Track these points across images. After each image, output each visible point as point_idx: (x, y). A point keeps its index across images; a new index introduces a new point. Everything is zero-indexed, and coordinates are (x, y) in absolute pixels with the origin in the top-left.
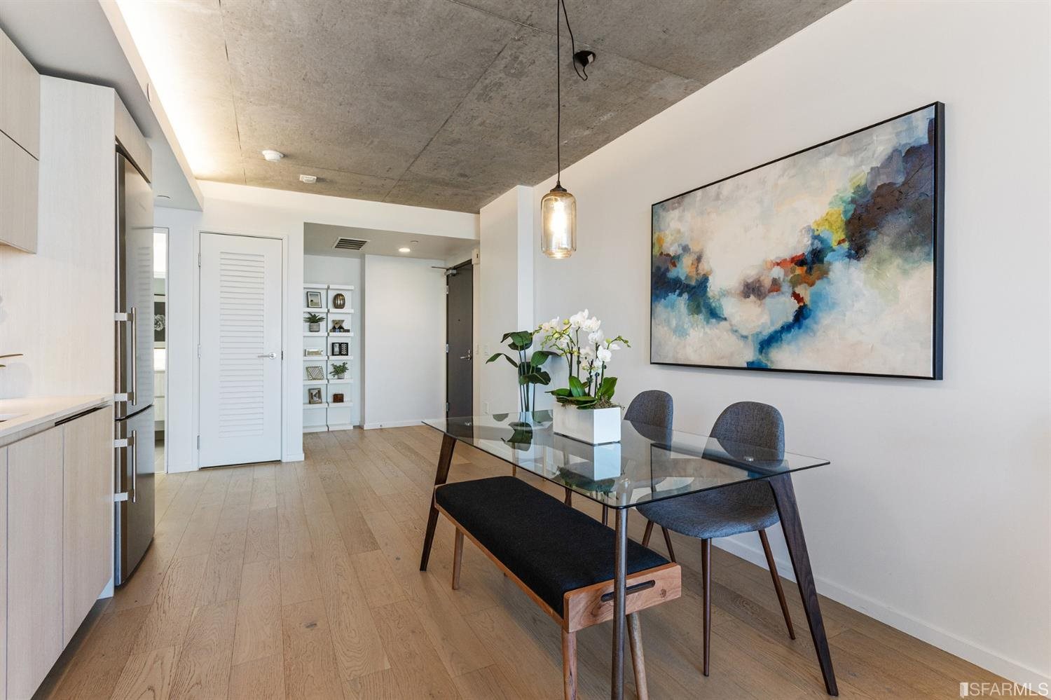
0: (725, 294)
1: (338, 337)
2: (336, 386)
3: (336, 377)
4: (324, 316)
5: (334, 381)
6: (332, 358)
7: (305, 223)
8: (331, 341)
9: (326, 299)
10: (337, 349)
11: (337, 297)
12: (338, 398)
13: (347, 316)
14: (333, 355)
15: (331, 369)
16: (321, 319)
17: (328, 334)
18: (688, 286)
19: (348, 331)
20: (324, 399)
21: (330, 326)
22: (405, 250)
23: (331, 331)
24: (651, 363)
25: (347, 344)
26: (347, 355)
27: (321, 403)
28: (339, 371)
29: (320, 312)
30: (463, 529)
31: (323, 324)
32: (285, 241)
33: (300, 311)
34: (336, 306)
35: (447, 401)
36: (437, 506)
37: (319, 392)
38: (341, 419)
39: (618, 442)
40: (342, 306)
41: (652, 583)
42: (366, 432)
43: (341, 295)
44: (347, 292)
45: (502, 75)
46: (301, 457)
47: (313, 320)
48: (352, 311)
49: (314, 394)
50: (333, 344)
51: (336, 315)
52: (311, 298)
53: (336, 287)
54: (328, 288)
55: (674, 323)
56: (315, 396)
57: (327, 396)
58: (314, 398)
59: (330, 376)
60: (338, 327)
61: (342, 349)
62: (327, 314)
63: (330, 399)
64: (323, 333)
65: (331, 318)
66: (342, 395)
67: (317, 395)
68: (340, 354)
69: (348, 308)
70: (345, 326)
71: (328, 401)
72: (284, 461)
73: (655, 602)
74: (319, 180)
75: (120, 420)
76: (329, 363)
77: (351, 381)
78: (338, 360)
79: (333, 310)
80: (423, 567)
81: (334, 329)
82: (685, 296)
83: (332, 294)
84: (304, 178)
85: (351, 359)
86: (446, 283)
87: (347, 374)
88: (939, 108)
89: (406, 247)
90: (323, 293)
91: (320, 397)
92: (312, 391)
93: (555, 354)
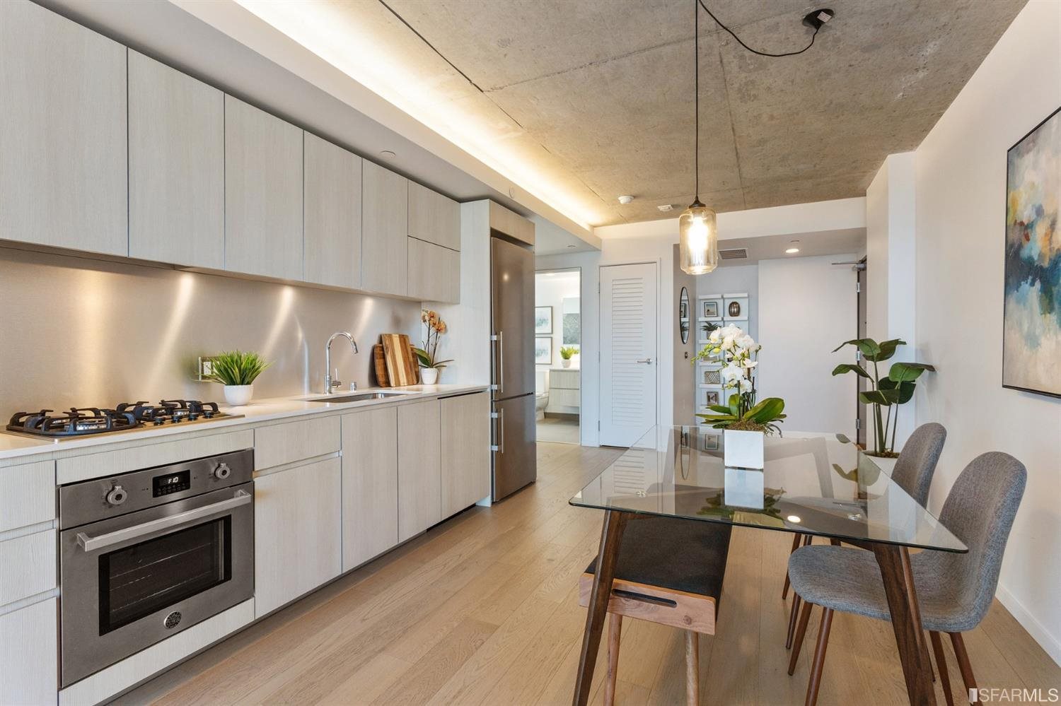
4: (720, 323)
9: (722, 308)
11: (732, 305)
13: (742, 323)
16: (716, 327)
18: (1040, 269)
22: (793, 251)
24: (1004, 387)
29: (715, 320)
32: (658, 264)
34: (732, 314)
35: (858, 418)
39: (761, 470)
40: (737, 314)
41: (672, 603)
43: (736, 303)
44: (742, 300)
45: (743, 75)
47: (709, 328)
48: (747, 318)
49: (711, 397)
51: (731, 322)
52: (708, 308)
53: (731, 296)
54: (724, 297)
56: (712, 398)
58: (711, 400)
62: (722, 321)
67: (714, 398)
69: (743, 316)
73: (676, 623)
74: (674, 206)
75: (495, 401)
79: (728, 318)
82: (1038, 284)
83: (728, 303)
84: (662, 208)
86: (857, 280)
89: (794, 248)
90: (720, 303)
92: (709, 394)
93: (931, 368)
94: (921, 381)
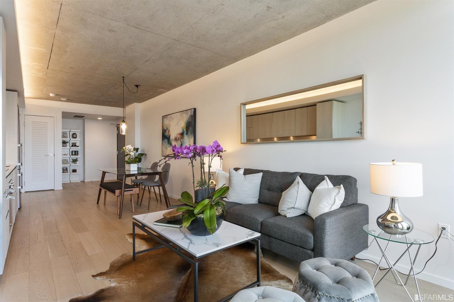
0: (172, 140)
1: (74, 149)
2: (73, 166)
3: (73, 163)
4: (69, 141)
5: (73, 164)
6: (72, 156)
7: (62, 112)
8: (71, 150)
9: (69, 135)
10: (74, 153)
11: (73, 134)
12: (74, 171)
13: (78, 141)
14: (72, 155)
15: (71, 160)
16: (67, 142)
17: (70, 148)
18: (167, 137)
19: (78, 146)
20: (69, 171)
21: (71, 145)
22: (100, 119)
23: (71, 147)
24: (162, 156)
25: (78, 151)
26: (78, 155)
27: (68, 172)
28: (75, 161)
29: (67, 140)
30: (106, 190)
31: (68, 144)
32: (55, 117)
33: (60, 140)
34: (73, 137)
36: (101, 188)
37: (67, 169)
38: (76, 178)
40: (76, 138)
41: (132, 190)
42: (85, 183)
43: (75, 134)
44: (77, 133)
46: (62, 188)
47: (64, 143)
48: (80, 139)
49: (65, 169)
50: (72, 151)
51: (73, 141)
52: (64, 135)
53: (73, 131)
54: (70, 131)
55: (165, 146)
56: (65, 170)
57: (70, 169)
58: (65, 171)
59: (71, 163)
60: (74, 145)
61: (76, 153)
62: (70, 140)
63: (71, 171)
64: (68, 147)
65: (71, 142)
66: (76, 170)
68: (75, 155)
69: (78, 139)
70: (77, 145)
71: (70, 172)
72: (55, 189)
73: (133, 193)
74: (67, 99)
75: (19, 169)
76: (71, 158)
77: (80, 165)
78: (74, 157)
79: (72, 139)
80: (98, 203)
81: (72, 146)
82: (167, 140)
83: (71, 133)
84: (63, 99)
85: (80, 157)
86: (117, 129)
87: (78, 162)
88: (195, 109)
90: (68, 133)
91: (67, 170)
92: (64, 168)
93: (145, 154)
94: (143, 158)
